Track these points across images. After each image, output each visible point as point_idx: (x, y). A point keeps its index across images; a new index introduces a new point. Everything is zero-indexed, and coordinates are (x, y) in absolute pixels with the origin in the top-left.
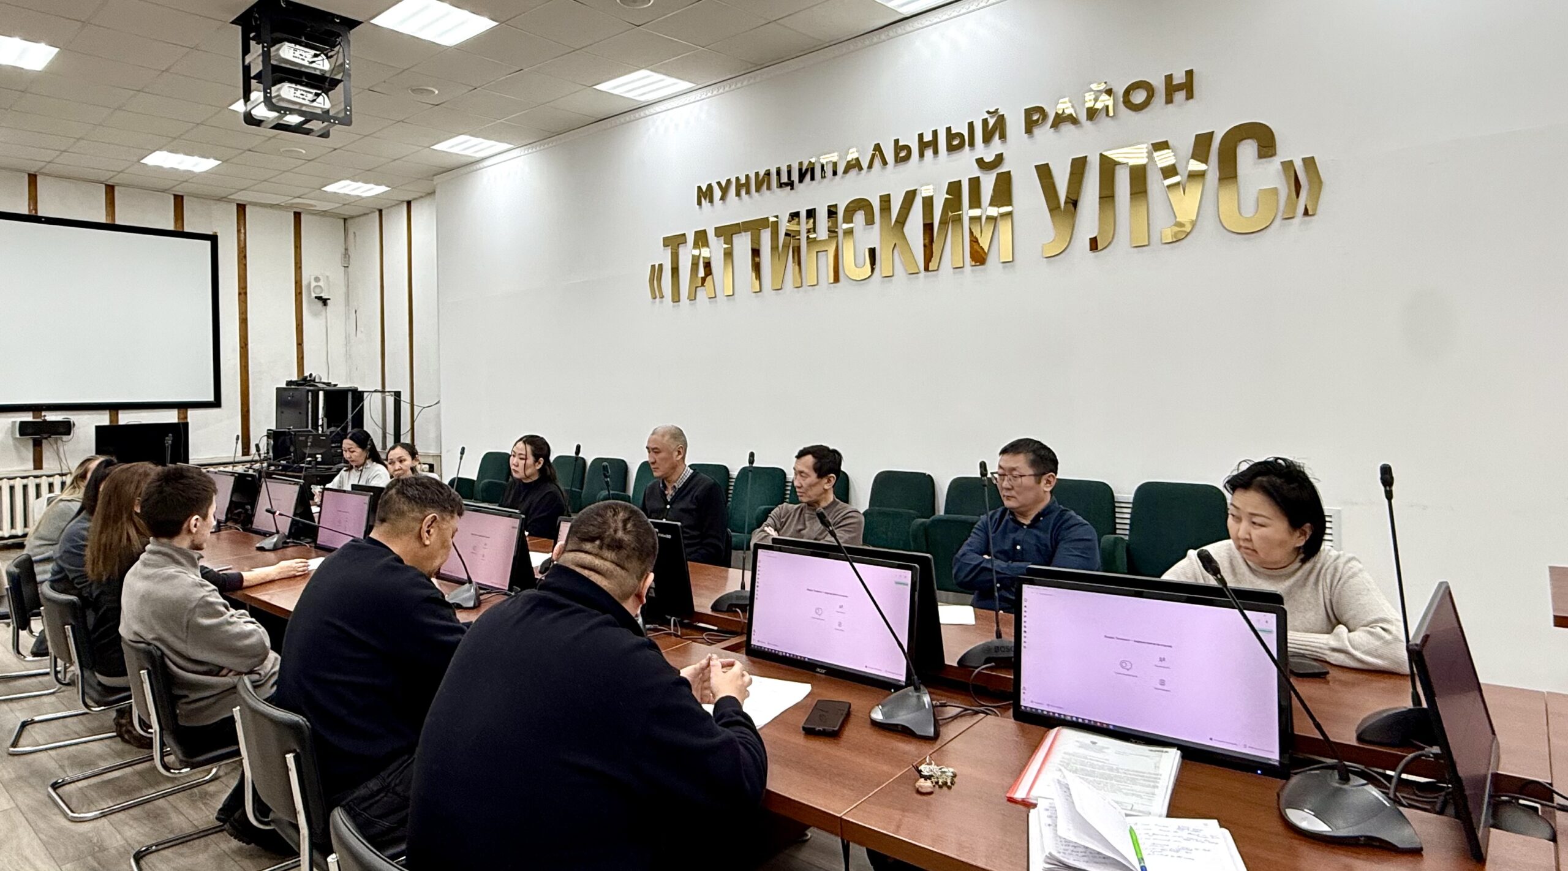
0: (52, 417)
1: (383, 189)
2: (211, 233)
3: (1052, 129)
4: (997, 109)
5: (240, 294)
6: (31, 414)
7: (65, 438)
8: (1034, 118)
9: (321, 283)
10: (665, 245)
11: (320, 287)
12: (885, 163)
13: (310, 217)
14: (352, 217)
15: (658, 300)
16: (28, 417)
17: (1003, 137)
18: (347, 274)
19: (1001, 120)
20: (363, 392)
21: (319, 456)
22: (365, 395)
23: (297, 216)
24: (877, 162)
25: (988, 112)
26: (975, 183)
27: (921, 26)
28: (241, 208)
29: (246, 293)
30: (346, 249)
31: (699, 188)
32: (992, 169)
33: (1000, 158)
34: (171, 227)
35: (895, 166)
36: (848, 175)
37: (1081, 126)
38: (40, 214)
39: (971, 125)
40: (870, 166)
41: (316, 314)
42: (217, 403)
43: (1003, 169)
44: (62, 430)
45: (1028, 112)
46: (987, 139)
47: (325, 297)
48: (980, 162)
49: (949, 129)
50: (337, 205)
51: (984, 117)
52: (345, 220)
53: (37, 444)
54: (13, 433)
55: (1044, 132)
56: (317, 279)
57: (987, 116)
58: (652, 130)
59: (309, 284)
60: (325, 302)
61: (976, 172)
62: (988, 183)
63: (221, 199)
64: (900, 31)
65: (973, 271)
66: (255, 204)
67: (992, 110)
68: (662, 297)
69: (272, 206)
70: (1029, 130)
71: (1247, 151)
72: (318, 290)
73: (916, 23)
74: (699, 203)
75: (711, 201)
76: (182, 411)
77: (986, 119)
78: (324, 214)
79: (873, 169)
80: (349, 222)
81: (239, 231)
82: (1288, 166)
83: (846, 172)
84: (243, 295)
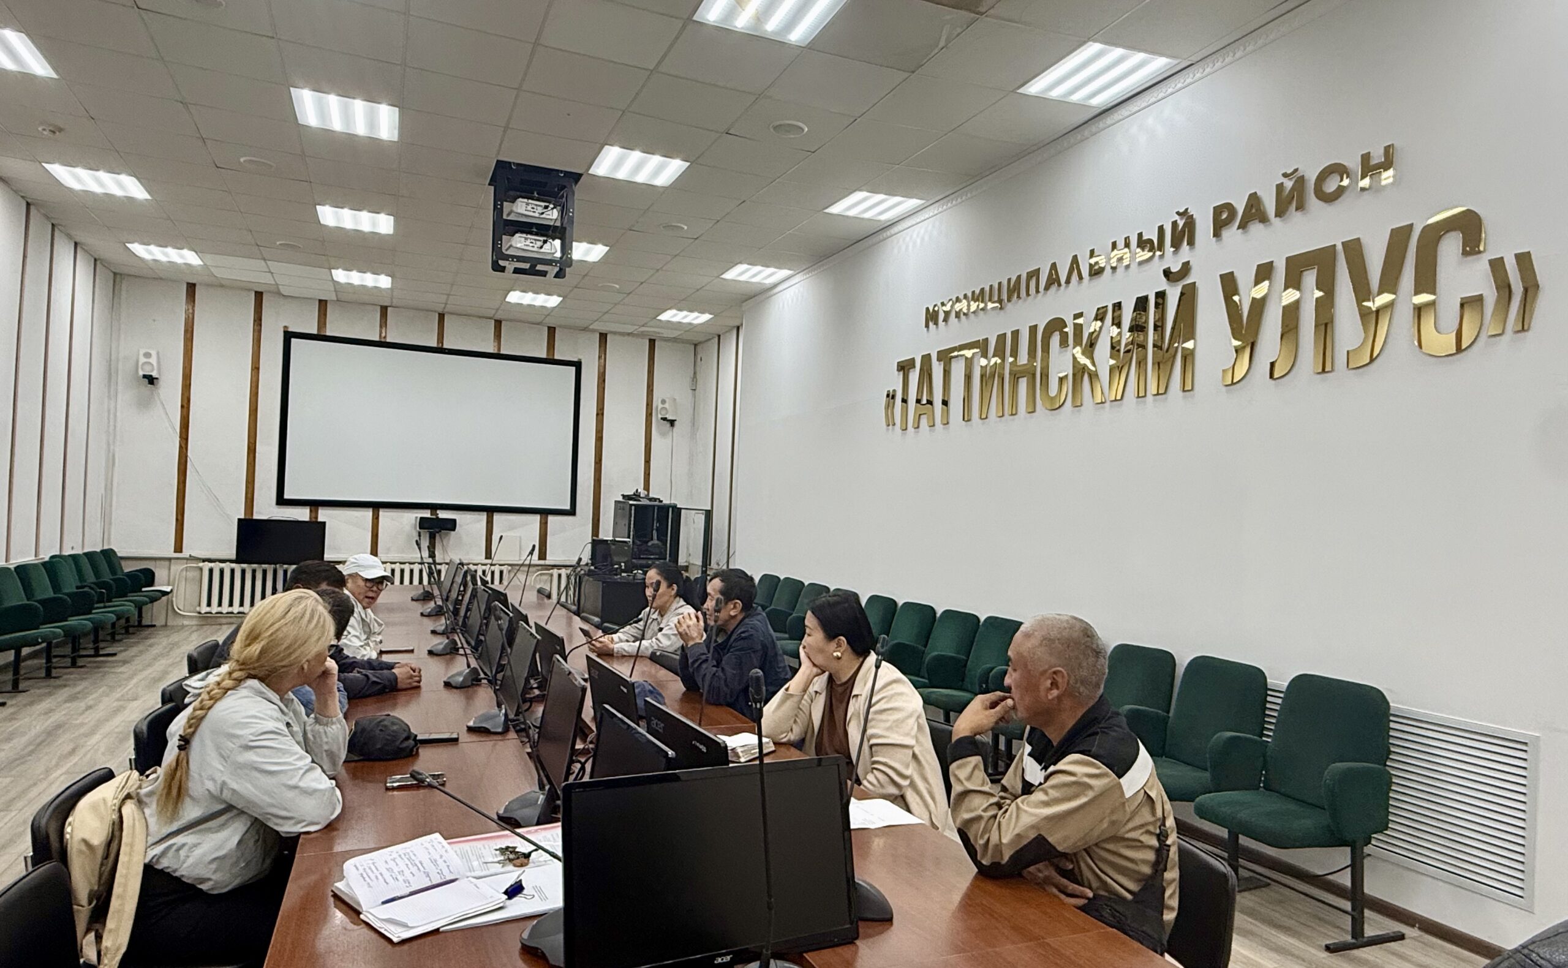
0: (443, 515)
1: (706, 317)
2: (576, 360)
3: (1240, 230)
4: (1187, 209)
5: (597, 414)
6: (429, 511)
7: (452, 532)
8: (1223, 217)
9: (667, 405)
10: (898, 370)
11: (666, 409)
12: (1081, 278)
13: (663, 344)
14: (700, 343)
15: (891, 427)
16: (427, 514)
17: (1191, 243)
18: (694, 396)
19: (1190, 223)
20: (681, 509)
21: (623, 564)
22: (683, 511)
23: (652, 342)
24: (1075, 277)
25: (1178, 213)
26: (1161, 296)
27: (1121, 117)
28: (603, 337)
29: (603, 414)
30: (695, 373)
31: (928, 309)
32: (1178, 281)
33: (1186, 268)
34: (544, 355)
35: (1090, 280)
36: (1049, 292)
37: (1271, 224)
38: (445, 346)
39: (1161, 229)
40: (1068, 282)
41: (663, 434)
42: (572, 512)
43: (1188, 281)
44: (449, 526)
45: (1218, 211)
46: (1176, 245)
47: (670, 417)
48: (1167, 273)
49: (1140, 235)
50: (679, 333)
51: (1174, 220)
52: (696, 345)
53: (432, 538)
54: (415, 528)
55: (1231, 233)
56: (663, 402)
57: (1177, 217)
58: (896, 251)
59: (657, 407)
60: (672, 423)
61: (1163, 284)
62: (1173, 295)
63: (585, 329)
64: (1101, 125)
65: (1154, 400)
66: (615, 333)
67: (1181, 211)
68: (894, 424)
69: (629, 334)
70: (1217, 234)
71: (1451, 246)
72: (663, 412)
73: (1117, 115)
74: (927, 326)
75: (936, 323)
76: (544, 516)
77: (1176, 221)
78: (675, 340)
79: (1071, 284)
80: (699, 348)
81: (600, 357)
82: (1497, 265)
83: (1047, 288)
84: (600, 416)
